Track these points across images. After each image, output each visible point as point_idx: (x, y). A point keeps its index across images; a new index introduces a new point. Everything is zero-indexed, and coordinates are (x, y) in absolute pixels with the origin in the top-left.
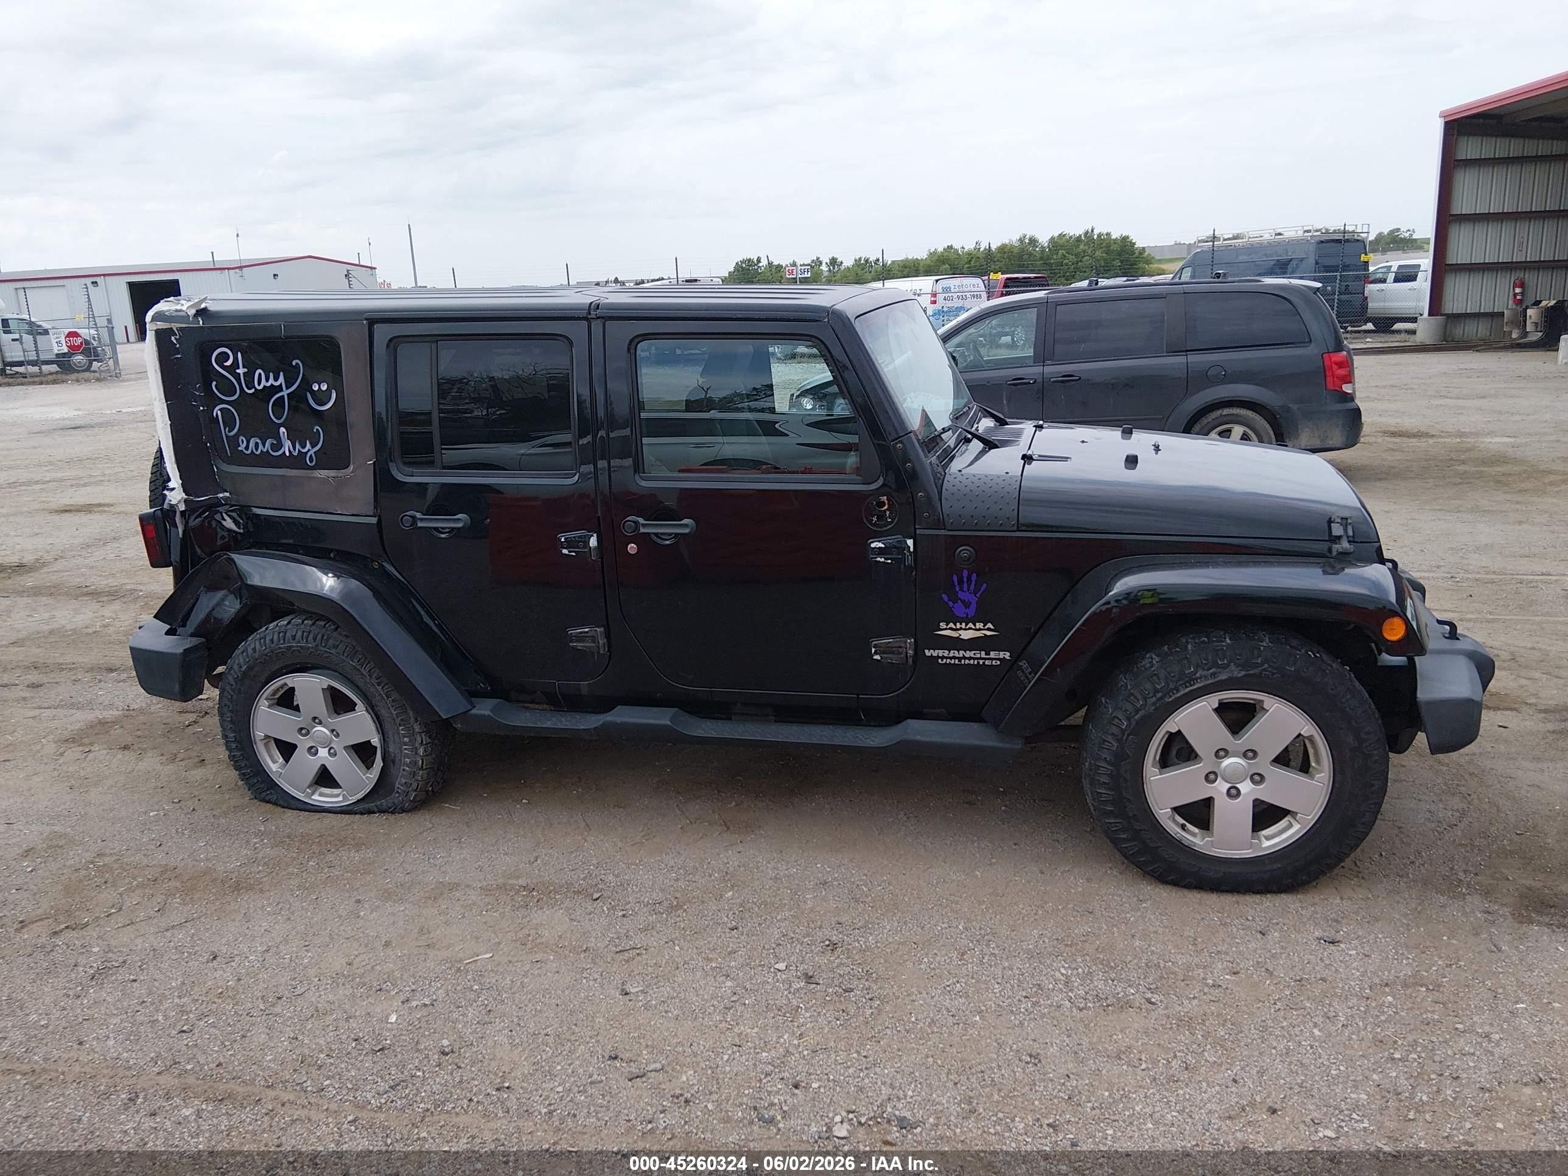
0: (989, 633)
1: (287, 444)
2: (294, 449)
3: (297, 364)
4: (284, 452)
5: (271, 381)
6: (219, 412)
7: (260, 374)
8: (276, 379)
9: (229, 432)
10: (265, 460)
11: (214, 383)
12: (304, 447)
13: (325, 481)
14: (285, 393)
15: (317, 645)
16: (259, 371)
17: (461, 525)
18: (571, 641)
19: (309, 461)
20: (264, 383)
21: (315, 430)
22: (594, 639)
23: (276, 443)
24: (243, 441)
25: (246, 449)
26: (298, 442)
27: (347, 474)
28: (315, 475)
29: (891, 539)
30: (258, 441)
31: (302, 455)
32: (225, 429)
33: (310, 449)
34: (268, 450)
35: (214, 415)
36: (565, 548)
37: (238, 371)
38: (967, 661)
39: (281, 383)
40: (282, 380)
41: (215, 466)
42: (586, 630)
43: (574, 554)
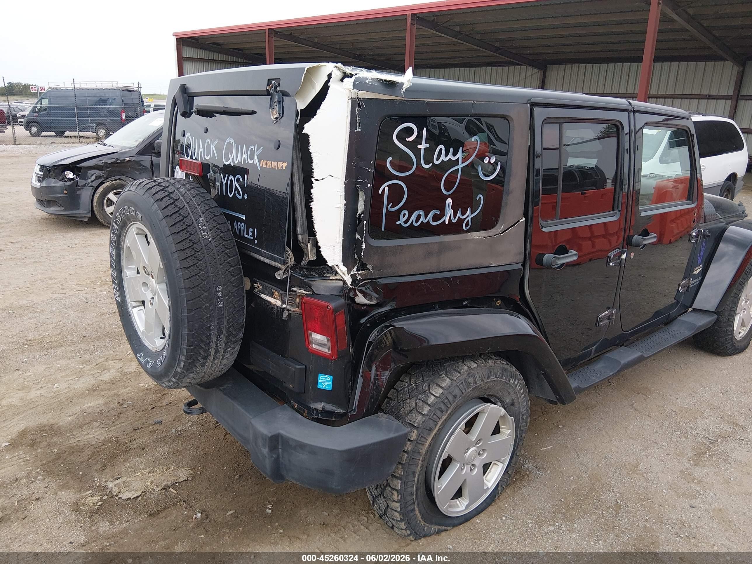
0: (701, 269)
1: (449, 213)
2: (455, 217)
4: (445, 221)
5: (450, 156)
6: (387, 189)
7: (441, 149)
8: (454, 154)
9: (391, 207)
11: (390, 159)
12: (463, 214)
13: (480, 241)
14: (460, 166)
16: (441, 146)
17: (575, 258)
18: (600, 321)
19: (466, 227)
20: (443, 158)
21: (478, 199)
22: (609, 317)
23: (438, 213)
24: (404, 215)
25: (406, 222)
26: (460, 210)
27: (498, 233)
28: (469, 238)
29: (696, 230)
30: (421, 213)
31: (460, 221)
32: (388, 205)
33: (469, 216)
34: (429, 220)
35: (380, 192)
36: (611, 262)
37: (419, 147)
38: (695, 284)
39: (459, 158)
40: (460, 155)
41: (364, 243)
42: (607, 312)
43: (613, 265)
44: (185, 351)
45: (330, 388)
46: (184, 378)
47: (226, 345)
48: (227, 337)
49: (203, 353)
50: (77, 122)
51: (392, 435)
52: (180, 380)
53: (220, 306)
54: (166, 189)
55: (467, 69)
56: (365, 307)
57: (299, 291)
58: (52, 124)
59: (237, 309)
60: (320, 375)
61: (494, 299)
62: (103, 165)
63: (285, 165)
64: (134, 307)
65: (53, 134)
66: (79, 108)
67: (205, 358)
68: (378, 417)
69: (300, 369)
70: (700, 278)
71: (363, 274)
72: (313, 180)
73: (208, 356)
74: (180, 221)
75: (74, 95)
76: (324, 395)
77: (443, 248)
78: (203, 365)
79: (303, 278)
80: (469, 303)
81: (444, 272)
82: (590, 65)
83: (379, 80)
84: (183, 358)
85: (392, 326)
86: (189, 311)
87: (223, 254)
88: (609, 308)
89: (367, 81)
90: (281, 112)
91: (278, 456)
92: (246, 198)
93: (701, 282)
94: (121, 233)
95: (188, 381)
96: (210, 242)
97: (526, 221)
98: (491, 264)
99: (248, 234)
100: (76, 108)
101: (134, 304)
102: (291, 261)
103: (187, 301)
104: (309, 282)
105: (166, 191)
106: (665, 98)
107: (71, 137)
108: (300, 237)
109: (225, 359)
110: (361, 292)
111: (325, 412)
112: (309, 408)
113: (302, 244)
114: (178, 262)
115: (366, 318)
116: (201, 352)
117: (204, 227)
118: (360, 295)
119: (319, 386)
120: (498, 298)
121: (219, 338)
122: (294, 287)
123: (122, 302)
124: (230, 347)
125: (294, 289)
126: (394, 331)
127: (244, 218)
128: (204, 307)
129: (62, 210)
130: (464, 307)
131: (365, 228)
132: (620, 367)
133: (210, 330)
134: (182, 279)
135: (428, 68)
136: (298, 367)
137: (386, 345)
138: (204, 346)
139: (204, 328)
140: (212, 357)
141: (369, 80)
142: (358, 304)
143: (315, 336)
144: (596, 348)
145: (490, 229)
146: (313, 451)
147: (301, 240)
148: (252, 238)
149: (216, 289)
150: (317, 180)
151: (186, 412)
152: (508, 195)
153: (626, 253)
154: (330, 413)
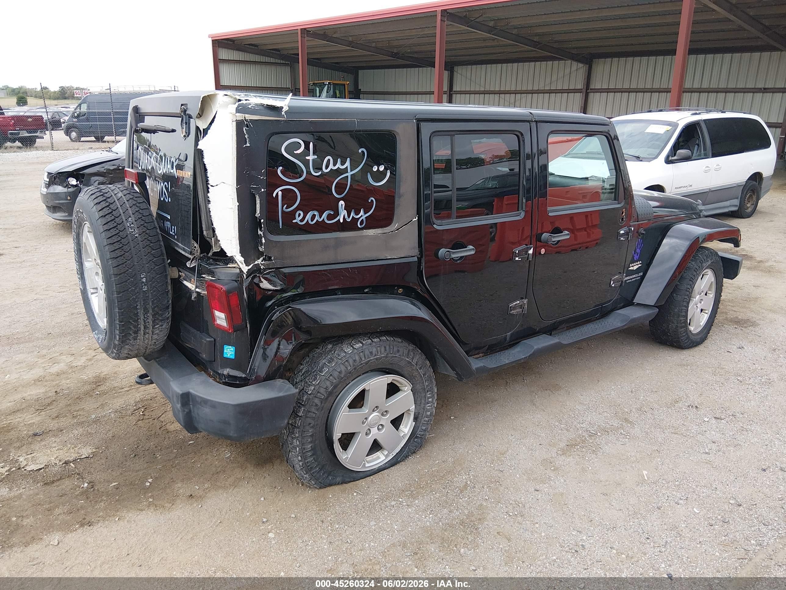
0: (640, 265)
1: (343, 213)
2: (349, 217)
3: (363, 152)
4: (339, 220)
5: (338, 165)
6: (280, 193)
7: (329, 160)
8: (343, 163)
9: (286, 209)
10: (321, 228)
11: (281, 168)
12: (357, 214)
13: (375, 237)
14: (349, 174)
15: (388, 354)
16: (329, 158)
17: (473, 252)
18: (511, 310)
19: (361, 225)
20: (331, 167)
21: (370, 201)
22: (521, 307)
23: (332, 213)
24: (299, 215)
25: (302, 221)
26: (353, 210)
27: (393, 230)
28: (364, 234)
29: (626, 228)
30: (315, 213)
31: (355, 220)
32: (283, 207)
33: (362, 215)
34: (324, 219)
35: (274, 195)
36: (517, 257)
37: (307, 158)
38: (633, 280)
39: (347, 167)
40: (348, 164)
41: (263, 238)
42: (518, 302)
43: (520, 259)
44: (118, 326)
45: (233, 357)
46: (121, 349)
47: (153, 322)
48: (153, 316)
49: (133, 328)
50: (114, 127)
51: (281, 394)
52: (119, 351)
53: (144, 290)
54: (105, 195)
55: (510, 65)
56: (271, 292)
57: (207, 277)
58: (91, 130)
59: (160, 293)
60: (225, 346)
61: (396, 288)
62: (105, 171)
63: (189, 174)
64: (92, 293)
65: (93, 139)
66: (115, 112)
67: (136, 332)
68: (275, 381)
69: (210, 341)
70: (641, 274)
71: (265, 264)
72: (209, 186)
73: (138, 330)
74: (112, 220)
75: (110, 100)
76: (228, 362)
77: (339, 243)
78: (135, 339)
79: (207, 266)
80: (371, 290)
81: (341, 263)
82: (637, 59)
83: (262, 105)
84: (117, 332)
85: (290, 307)
86: (118, 293)
87: (147, 247)
88: (522, 298)
89: (250, 106)
90: (187, 132)
91: (190, 411)
92: (170, 201)
93: (643, 278)
94: (79, 232)
95: (126, 352)
96: (137, 237)
97: (419, 220)
98: (386, 257)
99: (172, 231)
100: (112, 113)
101: (92, 291)
102: (197, 252)
103: (116, 285)
104: (213, 270)
105: (104, 196)
106: (717, 92)
107: (108, 142)
108: (205, 233)
109: (155, 334)
110: (266, 279)
111: (229, 376)
112: (219, 374)
113: (208, 239)
114: (109, 253)
115: (273, 301)
116: (131, 327)
117: (132, 225)
118: (265, 282)
119: (225, 356)
120: (399, 287)
121: (146, 316)
122: (204, 274)
123: (84, 289)
124: (158, 324)
125: (203, 276)
126: (293, 312)
127: (169, 218)
128: (130, 290)
129: (66, 216)
130: (366, 293)
131: (263, 226)
132: (533, 351)
133: (137, 309)
134: (111, 267)
135: (467, 64)
136: (208, 339)
137: (288, 323)
138: (133, 323)
139: (132, 307)
140: (142, 332)
141: (252, 105)
142: (263, 289)
143: (217, 313)
144: (512, 334)
145: (385, 227)
146: (214, 405)
147: (206, 236)
148: (174, 234)
149: (140, 275)
150: (212, 186)
151: (137, 382)
152: (400, 197)
153: (532, 249)
154: (235, 378)
